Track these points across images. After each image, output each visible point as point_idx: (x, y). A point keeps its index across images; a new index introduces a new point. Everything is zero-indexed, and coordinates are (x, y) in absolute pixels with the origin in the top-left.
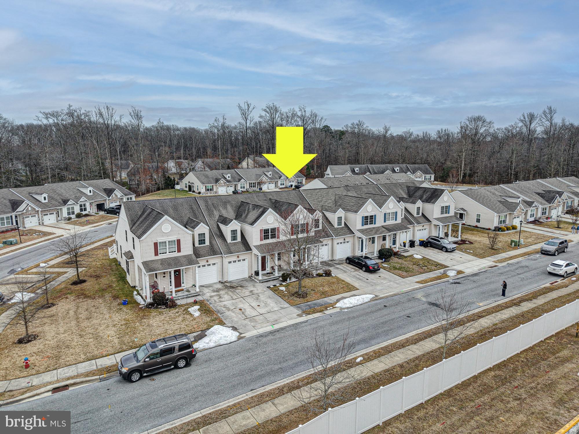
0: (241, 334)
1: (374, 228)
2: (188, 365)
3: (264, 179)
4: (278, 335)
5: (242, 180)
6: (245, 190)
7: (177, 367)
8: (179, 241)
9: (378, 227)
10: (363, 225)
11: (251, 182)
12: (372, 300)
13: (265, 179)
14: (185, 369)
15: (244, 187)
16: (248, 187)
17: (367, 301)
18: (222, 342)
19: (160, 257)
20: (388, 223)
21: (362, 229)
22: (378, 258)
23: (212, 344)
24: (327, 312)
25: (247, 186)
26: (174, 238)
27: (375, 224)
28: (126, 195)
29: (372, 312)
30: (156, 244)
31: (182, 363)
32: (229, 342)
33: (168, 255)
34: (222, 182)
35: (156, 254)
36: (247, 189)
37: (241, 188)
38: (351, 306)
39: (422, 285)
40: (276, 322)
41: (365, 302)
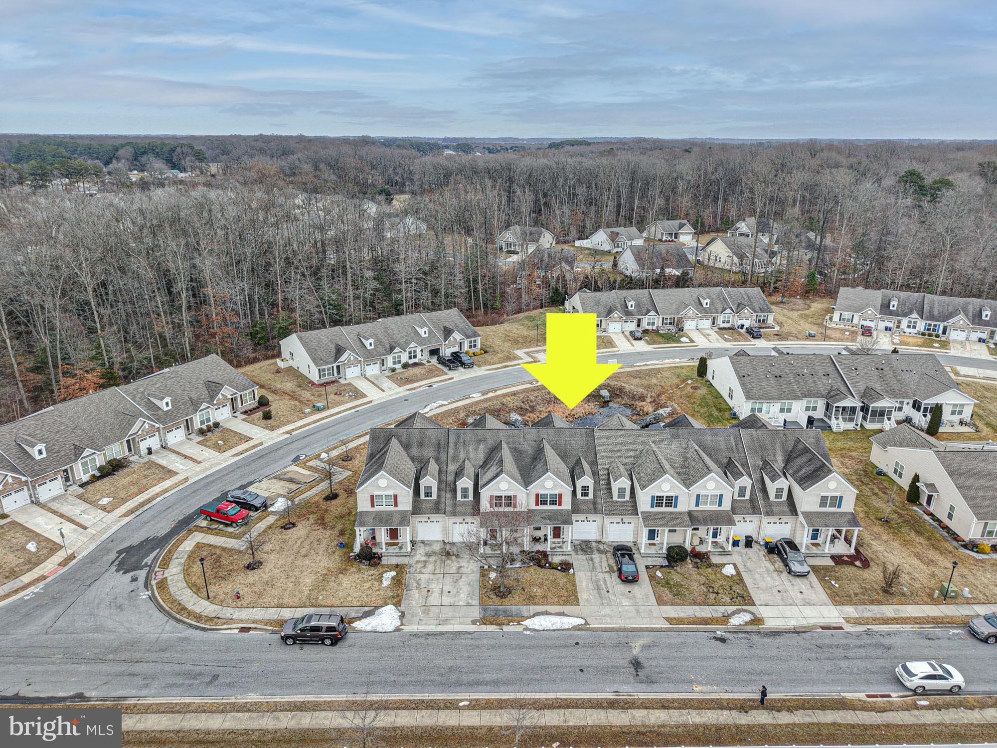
0: (402, 624)
1: (671, 513)
2: (333, 644)
3: (691, 312)
4: (431, 640)
5: (652, 313)
6: (655, 328)
7: (323, 643)
8: (396, 497)
9: (681, 513)
10: (652, 506)
11: (665, 316)
12: (576, 628)
13: (694, 312)
14: (330, 647)
15: (653, 324)
16: (660, 325)
17: (566, 627)
18: (379, 629)
19: (377, 508)
20: (702, 507)
21: (650, 512)
22: (665, 556)
23: (369, 628)
24: (506, 628)
25: (658, 322)
26: (391, 493)
27: (676, 507)
28: (468, 337)
29: (550, 647)
30: (372, 497)
31: (328, 642)
32: (384, 631)
33: (384, 508)
34: (616, 315)
35: (373, 506)
36: (657, 327)
37: (649, 324)
38: (541, 628)
39: (668, 626)
40: (445, 621)
41: (563, 628)
